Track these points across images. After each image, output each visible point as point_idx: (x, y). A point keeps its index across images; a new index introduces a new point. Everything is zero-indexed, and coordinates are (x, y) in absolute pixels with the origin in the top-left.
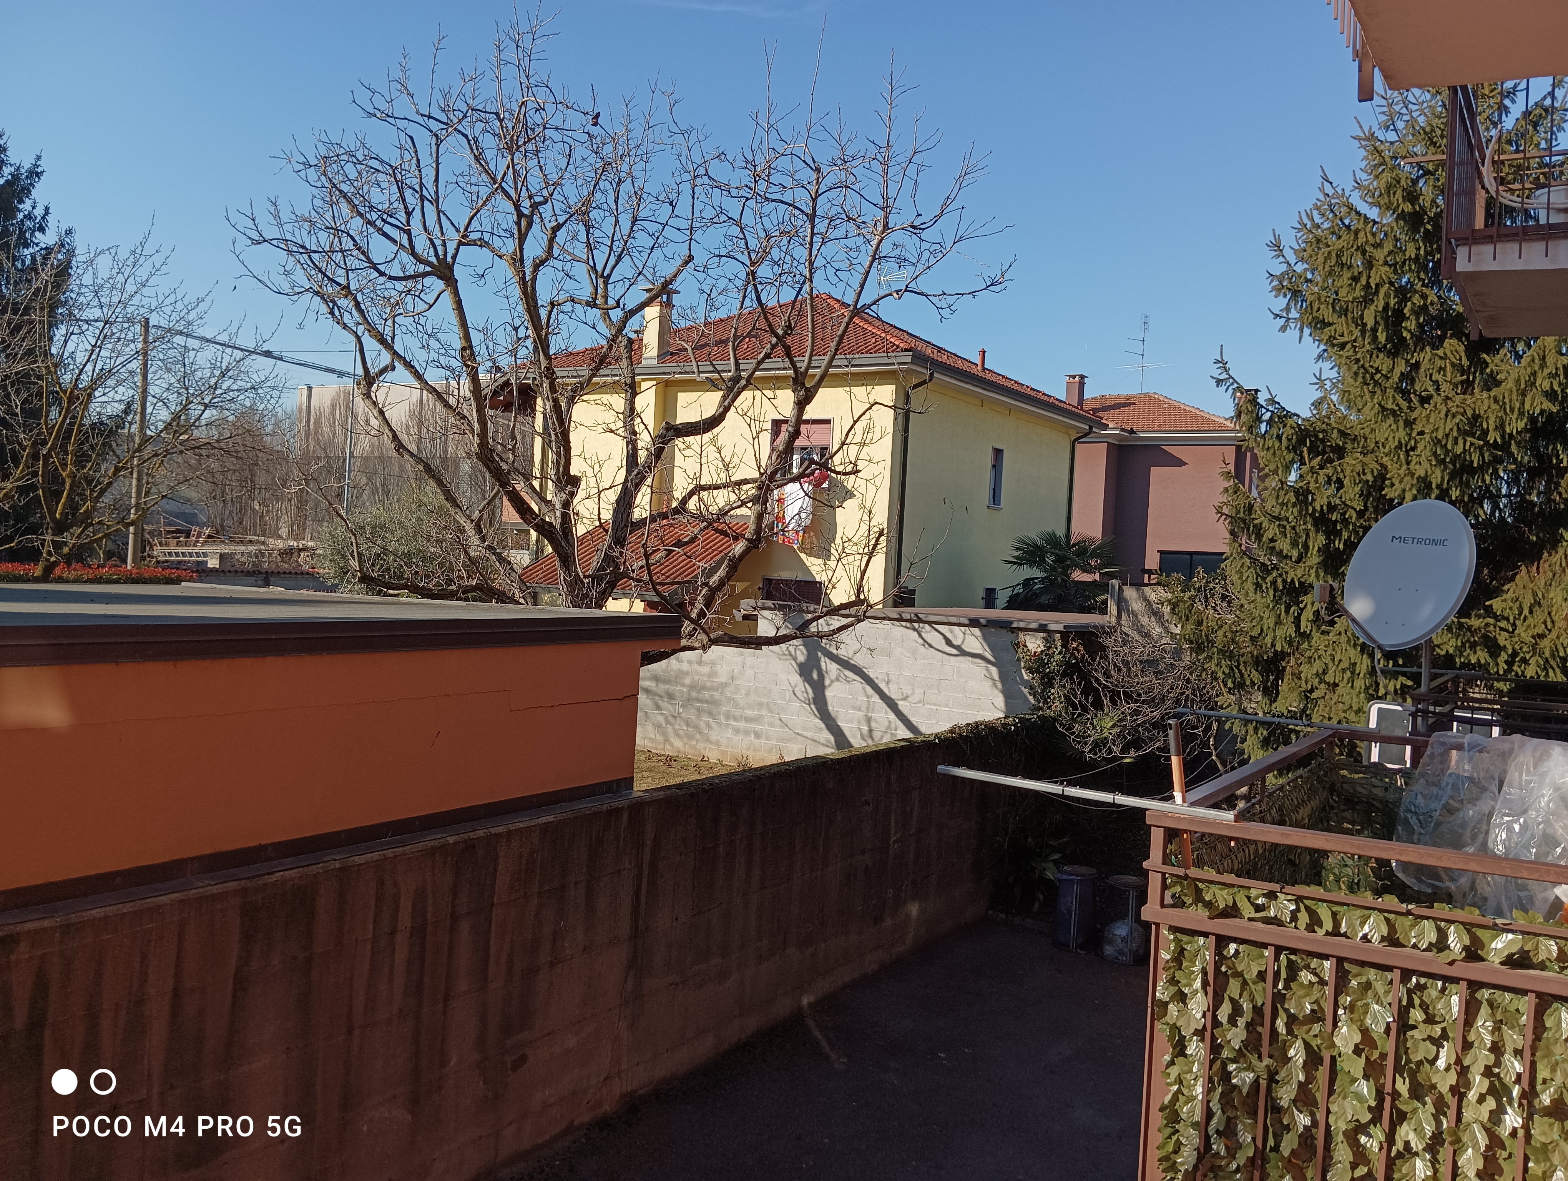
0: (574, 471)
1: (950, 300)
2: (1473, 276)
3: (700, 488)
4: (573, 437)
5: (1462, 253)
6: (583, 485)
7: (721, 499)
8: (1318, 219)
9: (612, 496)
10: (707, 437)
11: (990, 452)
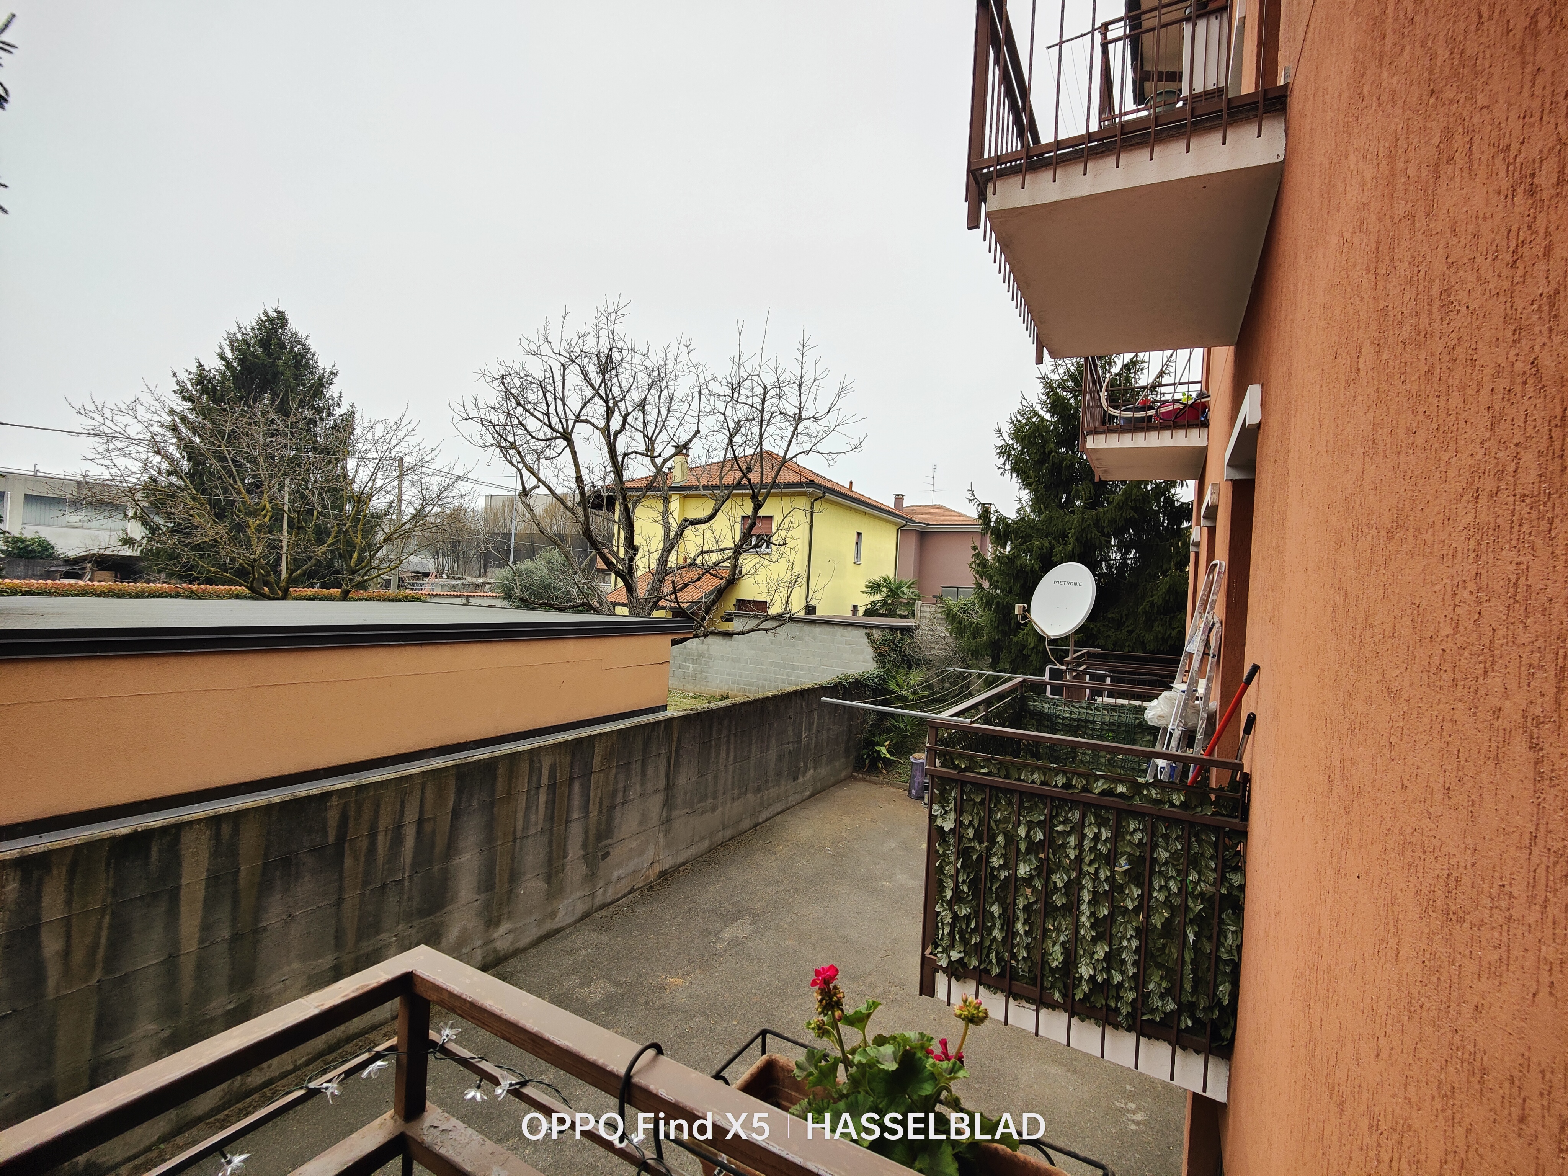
0: (636, 543)
1: (834, 456)
2: (1096, 450)
3: (702, 552)
4: (635, 524)
5: (1089, 439)
6: (641, 550)
7: (714, 558)
8: (1019, 417)
9: (656, 556)
10: (707, 525)
11: (855, 534)
